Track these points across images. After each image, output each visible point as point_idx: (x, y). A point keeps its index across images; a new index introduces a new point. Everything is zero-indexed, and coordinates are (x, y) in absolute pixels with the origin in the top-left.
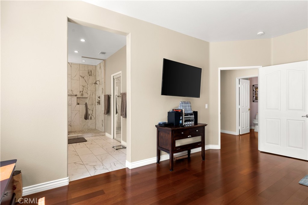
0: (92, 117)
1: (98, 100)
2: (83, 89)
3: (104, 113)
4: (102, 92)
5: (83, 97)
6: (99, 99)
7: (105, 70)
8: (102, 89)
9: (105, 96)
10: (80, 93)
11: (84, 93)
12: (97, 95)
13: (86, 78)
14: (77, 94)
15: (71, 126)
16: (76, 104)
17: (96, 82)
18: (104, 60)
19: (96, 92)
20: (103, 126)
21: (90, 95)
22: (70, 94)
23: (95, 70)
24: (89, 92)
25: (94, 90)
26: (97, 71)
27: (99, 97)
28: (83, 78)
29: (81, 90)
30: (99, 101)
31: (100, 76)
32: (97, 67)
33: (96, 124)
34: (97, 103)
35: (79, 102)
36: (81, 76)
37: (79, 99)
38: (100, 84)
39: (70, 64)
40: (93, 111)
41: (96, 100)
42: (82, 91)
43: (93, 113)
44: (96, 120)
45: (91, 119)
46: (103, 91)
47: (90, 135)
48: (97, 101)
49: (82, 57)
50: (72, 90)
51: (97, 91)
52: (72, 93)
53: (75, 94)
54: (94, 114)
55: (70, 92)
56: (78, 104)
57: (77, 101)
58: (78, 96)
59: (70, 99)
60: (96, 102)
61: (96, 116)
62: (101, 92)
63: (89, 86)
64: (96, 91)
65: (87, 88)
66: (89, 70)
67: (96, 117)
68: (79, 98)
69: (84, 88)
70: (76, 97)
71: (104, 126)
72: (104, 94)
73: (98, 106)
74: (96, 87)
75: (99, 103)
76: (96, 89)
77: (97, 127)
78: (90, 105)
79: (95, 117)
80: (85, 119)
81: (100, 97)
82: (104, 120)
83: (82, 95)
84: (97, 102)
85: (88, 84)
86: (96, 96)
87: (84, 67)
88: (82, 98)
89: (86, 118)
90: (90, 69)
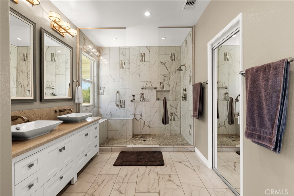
0: (176, 117)
1: (183, 93)
2: (164, 79)
3: (194, 116)
4: (190, 81)
5: (164, 89)
6: (185, 93)
7: (194, 43)
8: (190, 75)
9: (194, 86)
10: (160, 85)
11: (165, 85)
12: (182, 87)
13: (167, 65)
14: (157, 87)
15: (150, 127)
16: (155, 99)
17: (180, 67)
18: (192, 27)
19: (180, 84)
20: (190, 134)
21: (173, 87)
22: (149, 87)
23: (179, 53)
24: (172, 84)
25: (178, 80)
26: (182, 53)
27: (185, 90)
28: (164, 64)
29: (162, 81)
30: (185, 95)
31: (187, 58)
32: (182, 48)
33: (181, 127)
34: (182, 99)
35: (159, 97)
36: (162, 63)
37: (158, 93)
38: (186, 69)
39: (149, 49)
40: (176, 109)
41: (180, 94)
42: (163, 83)
43: (176, 112)
44: (180, 122)
45: (175, 120)
46: (192, 79)
47: (171, 148)
48: (182, 95)
49: (159, 28)
50: (150, 82)
51: (182, 82)
52: (151, 86)
53: (154, 87)
54: (178, 114)
55: (149, 85)
56: (158, 99)
57: (157, 96)
58: (157, 89)
59: (149, 93)
60: (180, 97)
61: (181, 116)
62: (188, 80)
63: (171, 74)
64: (180, 81)
65: (169, 78)
66: (171, 53)
67: (181, 118)
68: (160, 91)
69: (166, 78)
70: (155, 91)
71: (192, 134)
72: (192, 83)
73: (183, 103)
74: (180, 76)
75: (185, 98)
76: (181, 79)
77: (182, 131)
78: (173, 101)
79: (179, 117)
80: (163, 123)
81: (187, 89)
82: (193, 126)
83: (163, 87)
84: (182, 97)
85: (170, 73)
86: (180, 88)
87: (165, 49)
88: (163, 91)
89: (165, 121)
90: (173, 51)
